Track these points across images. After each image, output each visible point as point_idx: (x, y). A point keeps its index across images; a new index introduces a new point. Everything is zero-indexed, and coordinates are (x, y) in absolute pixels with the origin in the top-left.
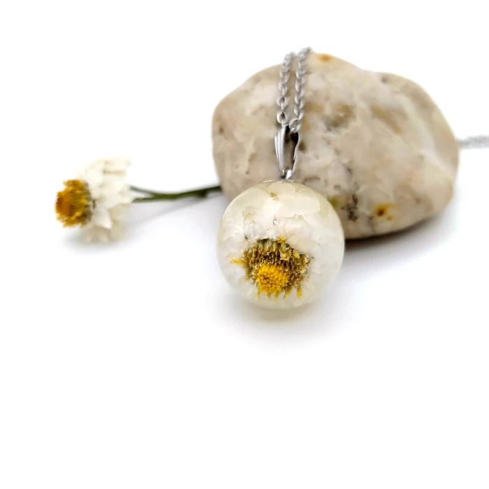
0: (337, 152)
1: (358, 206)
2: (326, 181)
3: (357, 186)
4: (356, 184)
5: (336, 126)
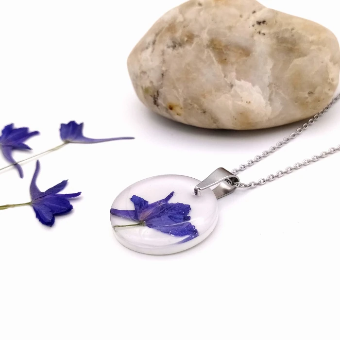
0: (164, 61)
1: (159, 98)
2: (148, 76)
3: (161, 86)
4: (162, 84)
5: (180, 45)
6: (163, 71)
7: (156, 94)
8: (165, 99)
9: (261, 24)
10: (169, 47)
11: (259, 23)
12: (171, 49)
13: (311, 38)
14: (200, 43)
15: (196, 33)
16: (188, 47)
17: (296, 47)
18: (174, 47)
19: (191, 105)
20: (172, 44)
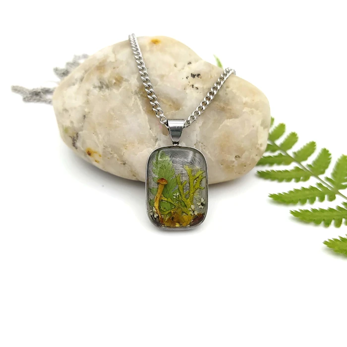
0: (88, 102)
1: (78, 141)
2: (70, 116)
3: (81, 129)
4: (82, 126)
5: (108, 87)
6: (85, 112)
7: (75, 136)
8: (84, 143)
9: (196, 77)
10: (95, 87)
11: (193, 76)
12: (98, 89)
13: (245, 100)
14: (128, 88)
15: (125, 77)
16: (115, 91)
17: (229, 107)
18: (101, 88)
19: (111, 154)
20: (100, 85)
